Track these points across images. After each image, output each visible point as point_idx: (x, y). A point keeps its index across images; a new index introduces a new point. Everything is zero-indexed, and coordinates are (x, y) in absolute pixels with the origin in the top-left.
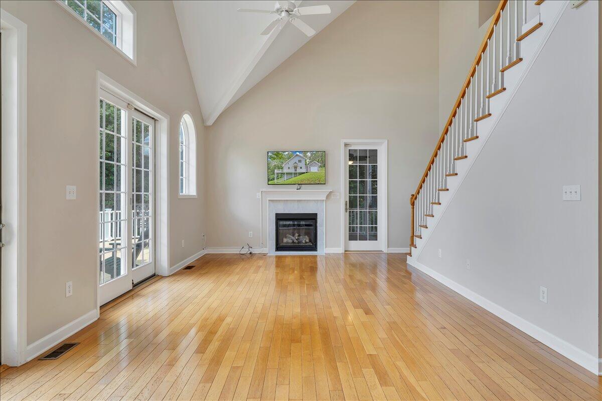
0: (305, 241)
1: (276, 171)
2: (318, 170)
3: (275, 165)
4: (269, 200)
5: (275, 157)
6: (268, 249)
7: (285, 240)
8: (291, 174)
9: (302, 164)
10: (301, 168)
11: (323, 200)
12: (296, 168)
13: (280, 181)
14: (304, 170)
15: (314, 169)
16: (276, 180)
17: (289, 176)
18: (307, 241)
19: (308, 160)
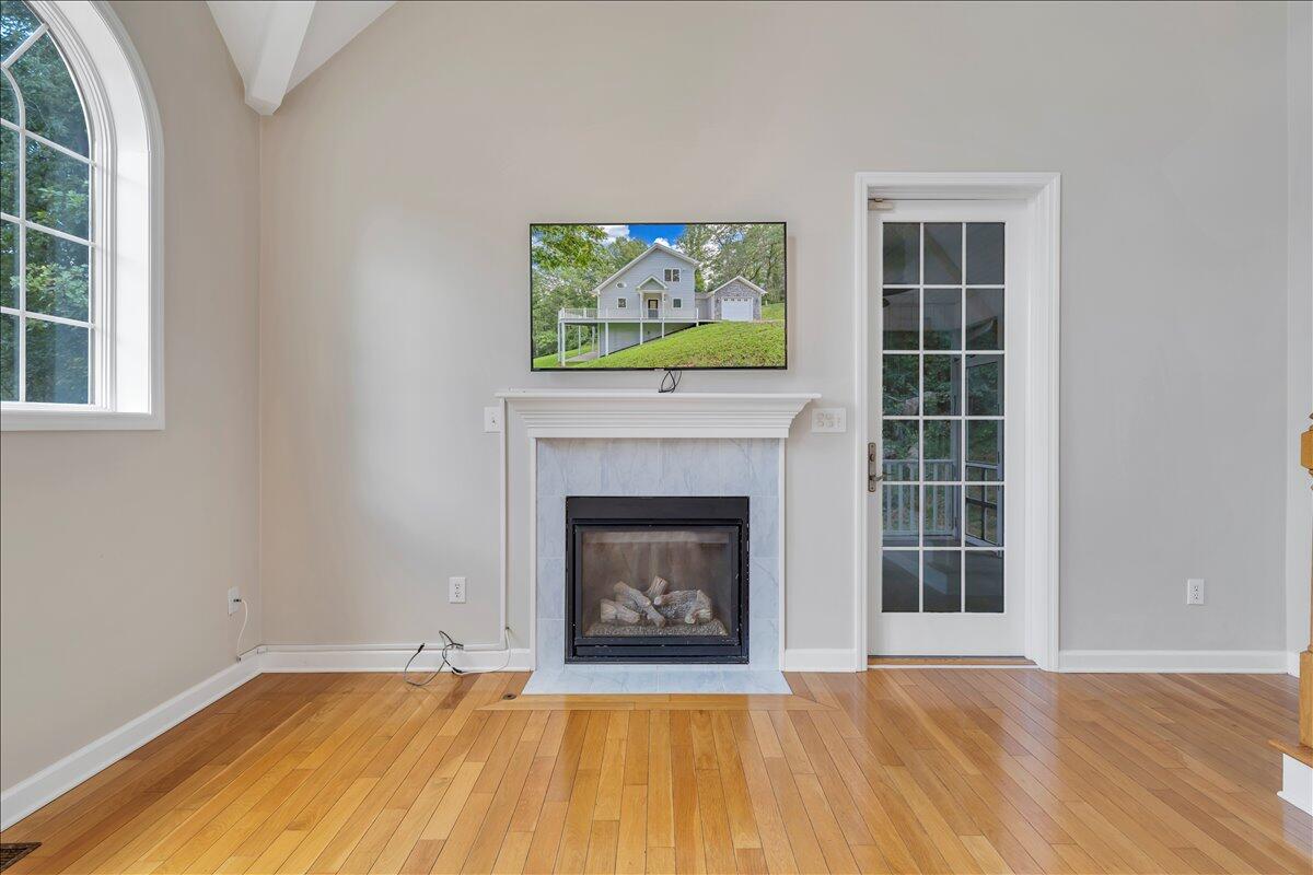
0: (697, 617)
1: (563, 315)
2: (756, 316)
3: (558, 291)
4: (537, 439)
5: (559, 254)
6: (530, 651)
7: (609, 610)
8: (634, 327)
9: (684, 288)
10: (677, 303)
11: (776, 441)
12: (652, 303)
13: (581, 357)
14: (689, 314)
15: (737, 311)
16: (564, 353)
17: (625, 338)
18: (705, 613)
19: (708, 272)
